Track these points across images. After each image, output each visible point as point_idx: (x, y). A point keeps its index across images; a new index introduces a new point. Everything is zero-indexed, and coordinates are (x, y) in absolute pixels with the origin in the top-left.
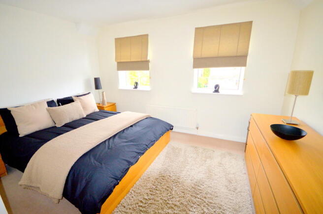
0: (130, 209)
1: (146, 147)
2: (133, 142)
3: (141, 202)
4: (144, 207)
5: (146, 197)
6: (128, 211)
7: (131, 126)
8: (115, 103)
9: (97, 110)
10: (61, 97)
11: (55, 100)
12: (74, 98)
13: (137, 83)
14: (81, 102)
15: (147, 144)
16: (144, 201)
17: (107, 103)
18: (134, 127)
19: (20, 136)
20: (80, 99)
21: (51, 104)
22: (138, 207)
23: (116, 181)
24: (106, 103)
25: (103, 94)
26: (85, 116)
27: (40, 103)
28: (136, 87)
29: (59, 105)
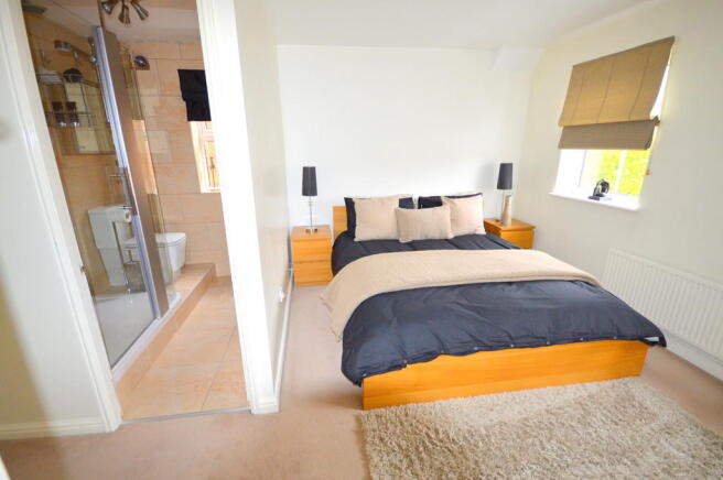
0: (411, 425)
1: (508, 339)
2: (479, 313)
3: (437, 432)
4: (433, 444)
5: (451, 435)
6: (406, 424)
7: (510, 283)
8: (533, 227)
9: (482, 231)
10: (427, 194)
11: (415, 198)
12: (443, 200)
13: (605, 186)
14: (453, 209)
15: (513, 335)
16: (441, 436)
17: (514, 220)
18: (514, 287)
19: (356, 240)
20: (453, 203)
21: (406, 203)
22: (423, 434)
23: (400, 357)
24: (509, 221)
25: (507, 201)
26: (451, 236)
27: (389, 199)
28: (597, 196)
29: (419, 208)
